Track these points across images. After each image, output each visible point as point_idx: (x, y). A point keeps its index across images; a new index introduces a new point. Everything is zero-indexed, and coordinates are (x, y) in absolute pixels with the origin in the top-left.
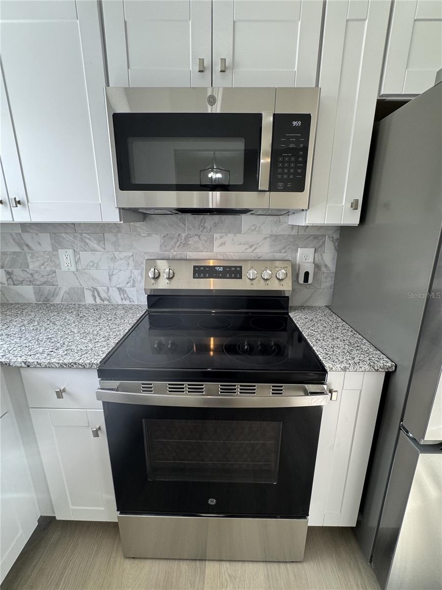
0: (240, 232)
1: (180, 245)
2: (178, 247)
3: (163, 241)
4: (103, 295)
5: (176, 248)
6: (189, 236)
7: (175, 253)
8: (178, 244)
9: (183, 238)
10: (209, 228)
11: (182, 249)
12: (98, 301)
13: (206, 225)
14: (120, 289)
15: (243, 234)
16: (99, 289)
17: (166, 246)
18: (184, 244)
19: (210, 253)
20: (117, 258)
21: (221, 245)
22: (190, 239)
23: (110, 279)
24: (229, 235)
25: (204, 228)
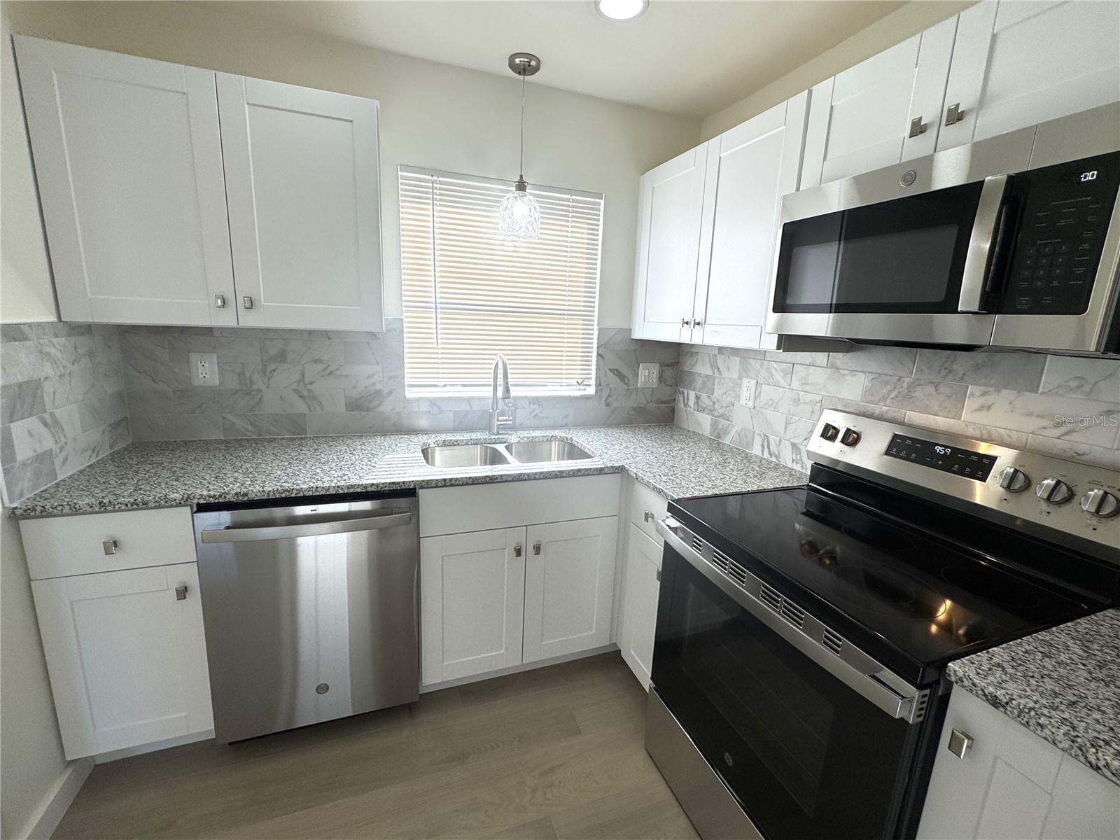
0: (1035, 389)
1: (896, 396)
2: (893, 398)
3: (870, 385)
4: (774, 448)
5: (889, 400)
6: (917, 383)
7: (885, 408)
8: (893, 395)
9: (905, 385)
10: (962, 372)
11: (899, 404)
12: (766, 455)
13: (955, 367)
14: (793, 445)
15: (1043, 393)
16: (771, 437)
17: (872, 395)
18: (904, 396)
19: (952, 421)
20: (802, 401)
21: (981, 408)
22: (918, 389)
23: (786, 428)
24: (1004, 392)
25: (950, 372)
